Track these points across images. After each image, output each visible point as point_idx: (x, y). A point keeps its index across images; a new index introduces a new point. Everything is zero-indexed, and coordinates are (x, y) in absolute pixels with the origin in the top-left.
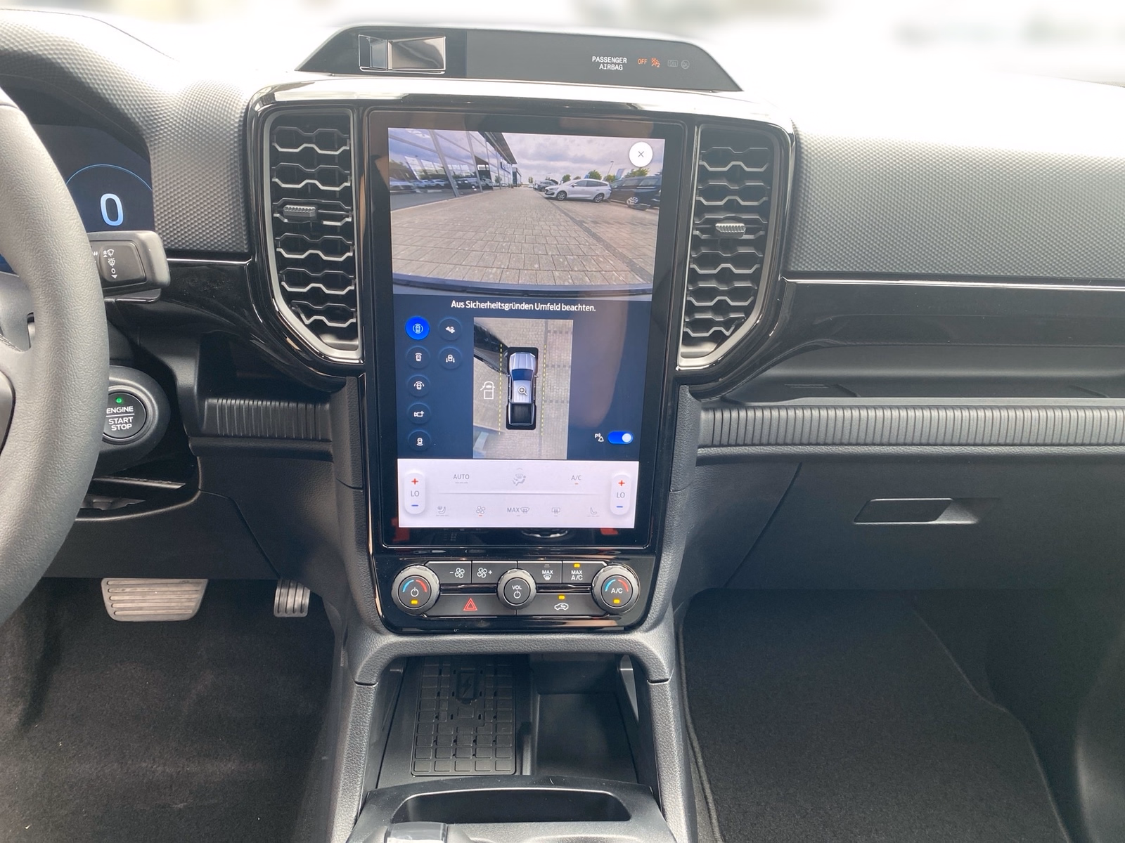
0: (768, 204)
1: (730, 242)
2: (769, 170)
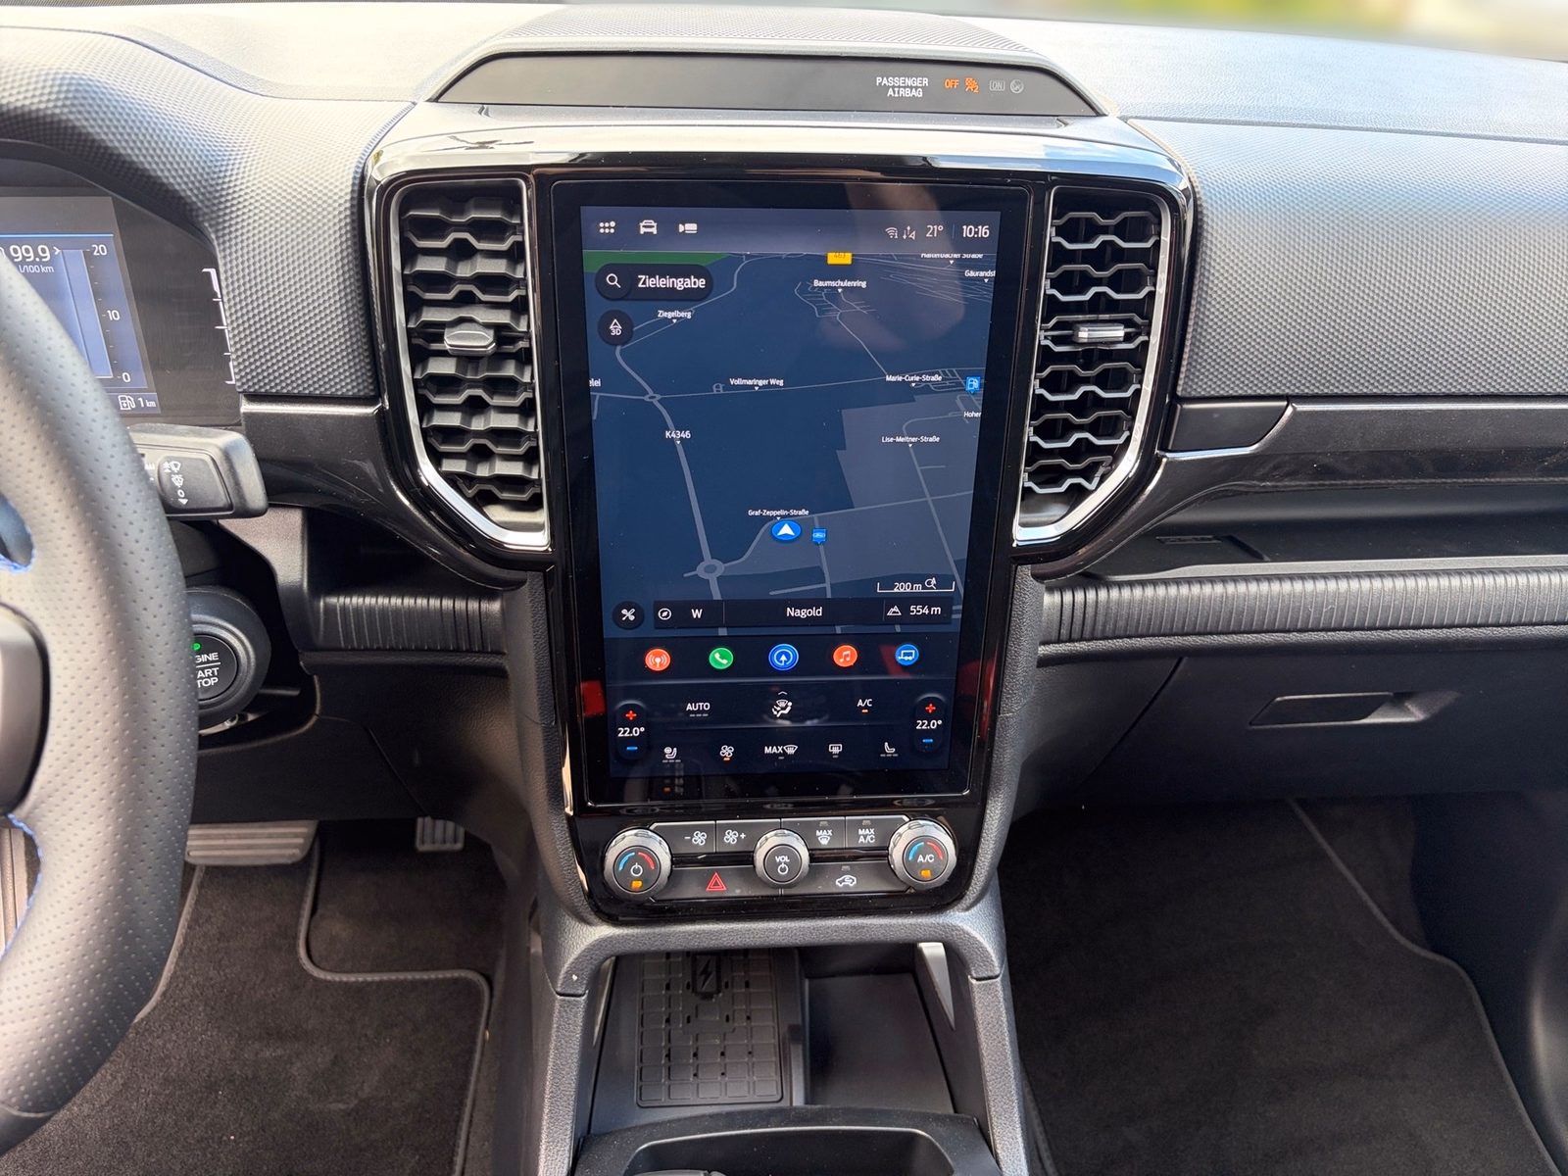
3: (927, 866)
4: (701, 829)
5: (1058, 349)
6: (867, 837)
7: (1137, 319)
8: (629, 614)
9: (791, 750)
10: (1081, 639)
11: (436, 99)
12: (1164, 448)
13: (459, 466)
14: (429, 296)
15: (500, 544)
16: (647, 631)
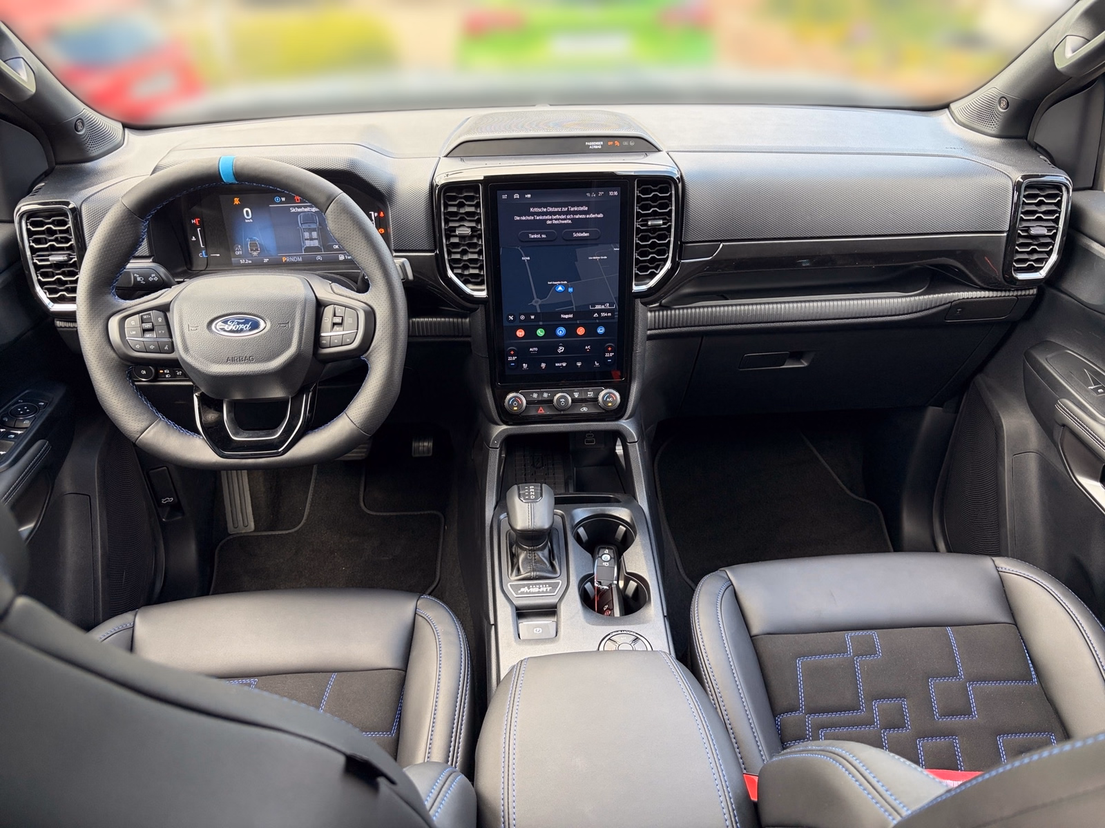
3: (610, 402)
4: (536, 392)
5: (642, 228)
6: (591, 394)
7: (667, 218)
8: (511, 318)
9: (564, 364)
10: (663, 328)
11: (446, 156)
12: (680, 259)
13: (459, 271)
14: (451, 218)
15: (472, 296)
16: (517, 323)
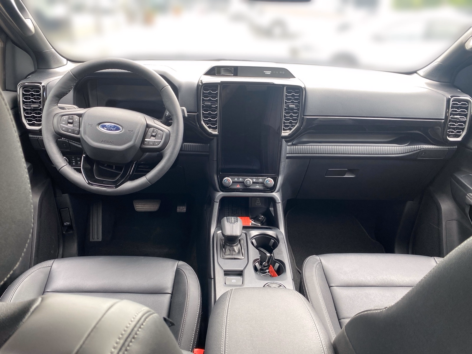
0: (300, 101)
1: (292, 109)
2: (300, 95)
